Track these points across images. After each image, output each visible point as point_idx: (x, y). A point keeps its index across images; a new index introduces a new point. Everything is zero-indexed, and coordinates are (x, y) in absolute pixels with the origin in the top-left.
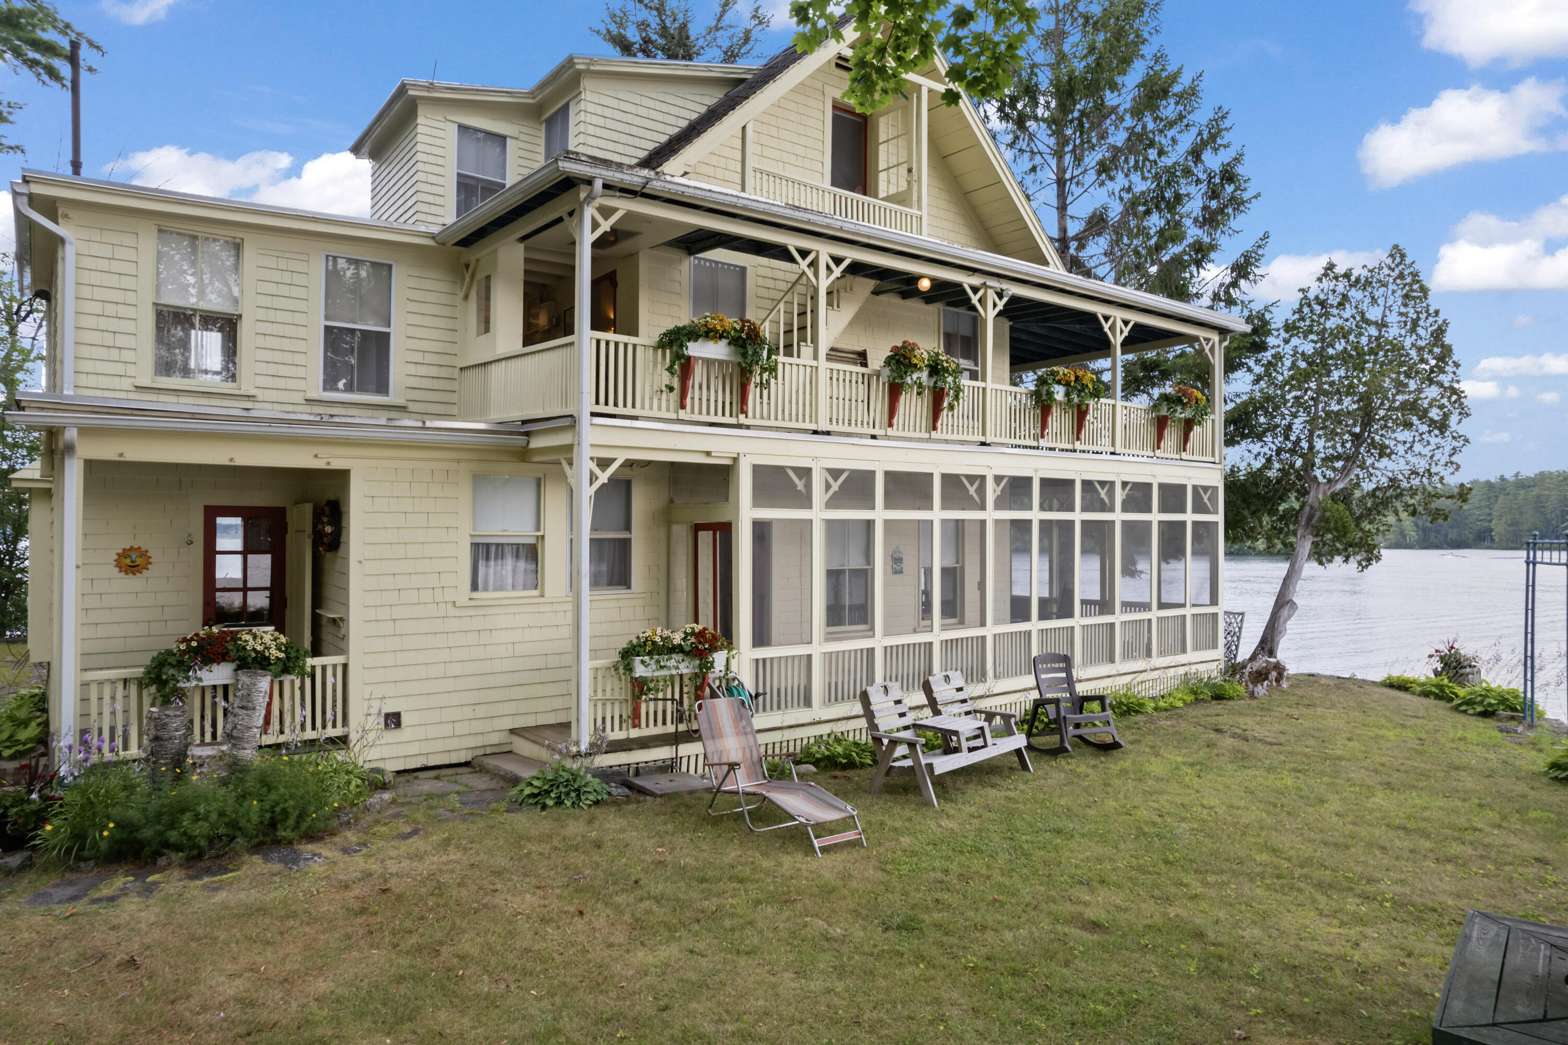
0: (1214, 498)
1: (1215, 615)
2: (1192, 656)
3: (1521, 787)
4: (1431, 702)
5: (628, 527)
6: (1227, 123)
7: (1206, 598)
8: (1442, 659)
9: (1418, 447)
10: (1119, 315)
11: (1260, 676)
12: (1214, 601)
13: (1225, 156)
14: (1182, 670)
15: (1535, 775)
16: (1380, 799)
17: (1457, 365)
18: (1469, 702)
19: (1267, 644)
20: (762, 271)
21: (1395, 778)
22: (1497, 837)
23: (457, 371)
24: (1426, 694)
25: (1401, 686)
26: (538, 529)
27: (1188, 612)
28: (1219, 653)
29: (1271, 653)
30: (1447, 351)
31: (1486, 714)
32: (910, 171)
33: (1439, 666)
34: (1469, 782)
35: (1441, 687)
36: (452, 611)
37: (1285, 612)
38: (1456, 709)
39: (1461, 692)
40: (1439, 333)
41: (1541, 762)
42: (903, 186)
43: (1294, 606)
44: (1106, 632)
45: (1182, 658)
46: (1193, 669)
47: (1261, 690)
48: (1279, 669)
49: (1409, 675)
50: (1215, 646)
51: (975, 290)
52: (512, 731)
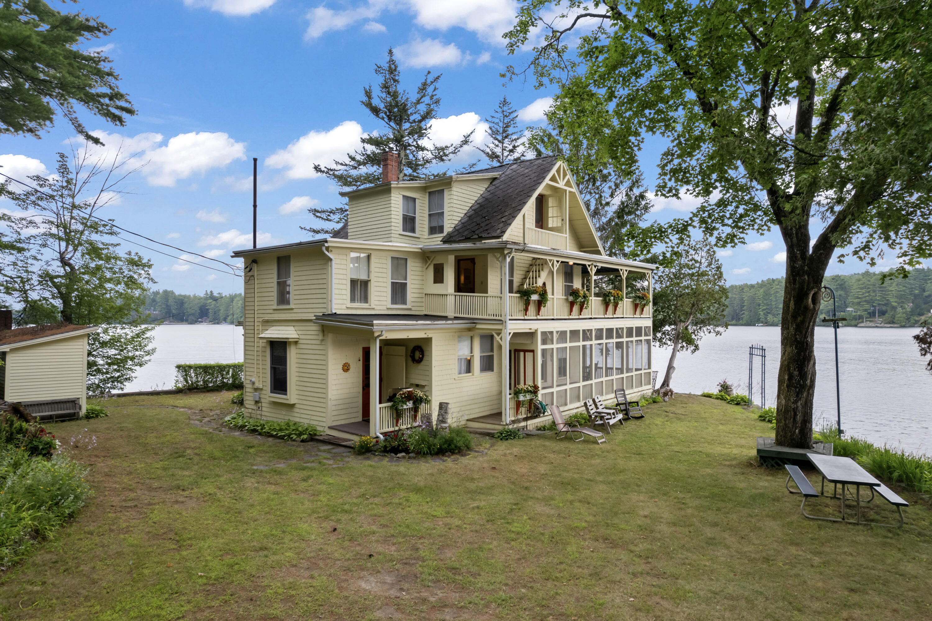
0: (649, 331)
1: (650, 373)
2: (644, 388)
3: (753, 423)
4: (719, 401)
5: (492, 350)
6: (642, 177)
7: (647, 367)
8: (721, 386)
9: (711, 308)
10: (624, 268)
11: (665, 394)
12: (649, 367)
13: (641, 189)
14: (639, 393)
15: (755, 420)
16: (721, 427)
17: (725, 280)
18: (732, 401)
19: (666, 382)
20: (518, 257)
21: (722, 422)
22: (751, 433)
23: (424, 295)
24: (717, 398)
25: (709, 396)
26: (472, 353)
27: (643, 372)
28: (650, 386)
29: (668, 386)
30: (721, 273)
31: (738, 404)
32: (563, 220)
33: (720, 388)
34: (741, 422)
35: (722, 396)
36: (454, 382)
37: (671, 371)
38: (728, 403)
39: (728, 398)
40: (719, 268)
41: (756, 416)
42: (559, 225)
43: (674, 368)
44: (621, 380)
45: (640, 389)
46: (645, 392)
47: (667, 398)
48: (671, 391)
49: (710, 392)
50: (650, 384)
51: (589, 266)
52: (467, 420)
